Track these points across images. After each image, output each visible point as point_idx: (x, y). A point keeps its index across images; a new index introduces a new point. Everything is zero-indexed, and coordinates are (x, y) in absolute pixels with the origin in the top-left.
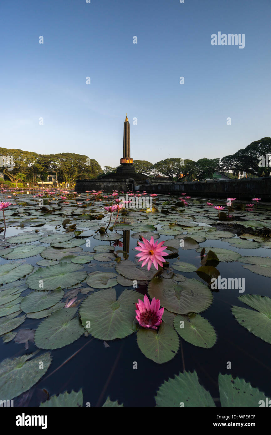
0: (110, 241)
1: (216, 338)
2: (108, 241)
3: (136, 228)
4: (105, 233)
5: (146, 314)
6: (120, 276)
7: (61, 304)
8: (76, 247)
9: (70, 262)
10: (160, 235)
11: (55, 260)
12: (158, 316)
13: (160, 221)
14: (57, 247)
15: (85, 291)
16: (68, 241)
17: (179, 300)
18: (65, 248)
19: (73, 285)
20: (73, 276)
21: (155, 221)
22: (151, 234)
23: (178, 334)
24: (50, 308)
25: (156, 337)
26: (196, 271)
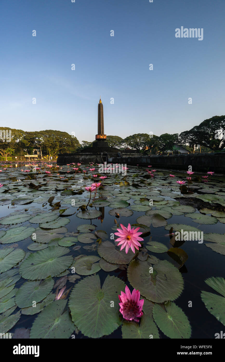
0: (91, 219)
1: (190, 330)
2: (89, 219)
3: (112, 204)
4: (86, 210)
5: (128, 304)
6: (102, 260)
7: (52, 296)
8: (61, 227)
9: (56, 245)
10: (133, 211)
11: (44, 243)
12: (139, 306)
13: (132, 195)
14: (45, 228)
15: (73, 279)
16: (55, 220)
17: (155, 286)
18: (52, 229)
19: (62, 272)
20: (60, 261)
21: (128, 195)
22: (126, 210)
23: (157, 327)
24: (42, 301)
25: (139, 331)
26: (167, 251)
